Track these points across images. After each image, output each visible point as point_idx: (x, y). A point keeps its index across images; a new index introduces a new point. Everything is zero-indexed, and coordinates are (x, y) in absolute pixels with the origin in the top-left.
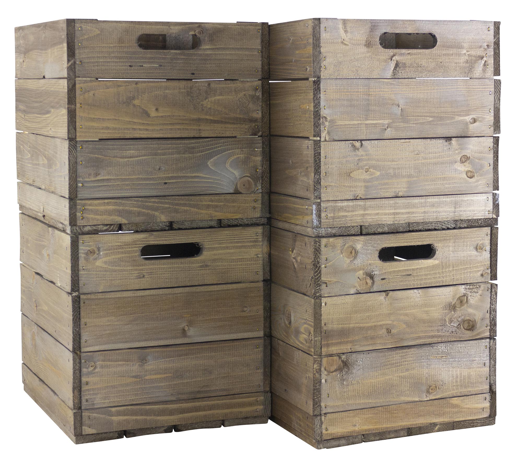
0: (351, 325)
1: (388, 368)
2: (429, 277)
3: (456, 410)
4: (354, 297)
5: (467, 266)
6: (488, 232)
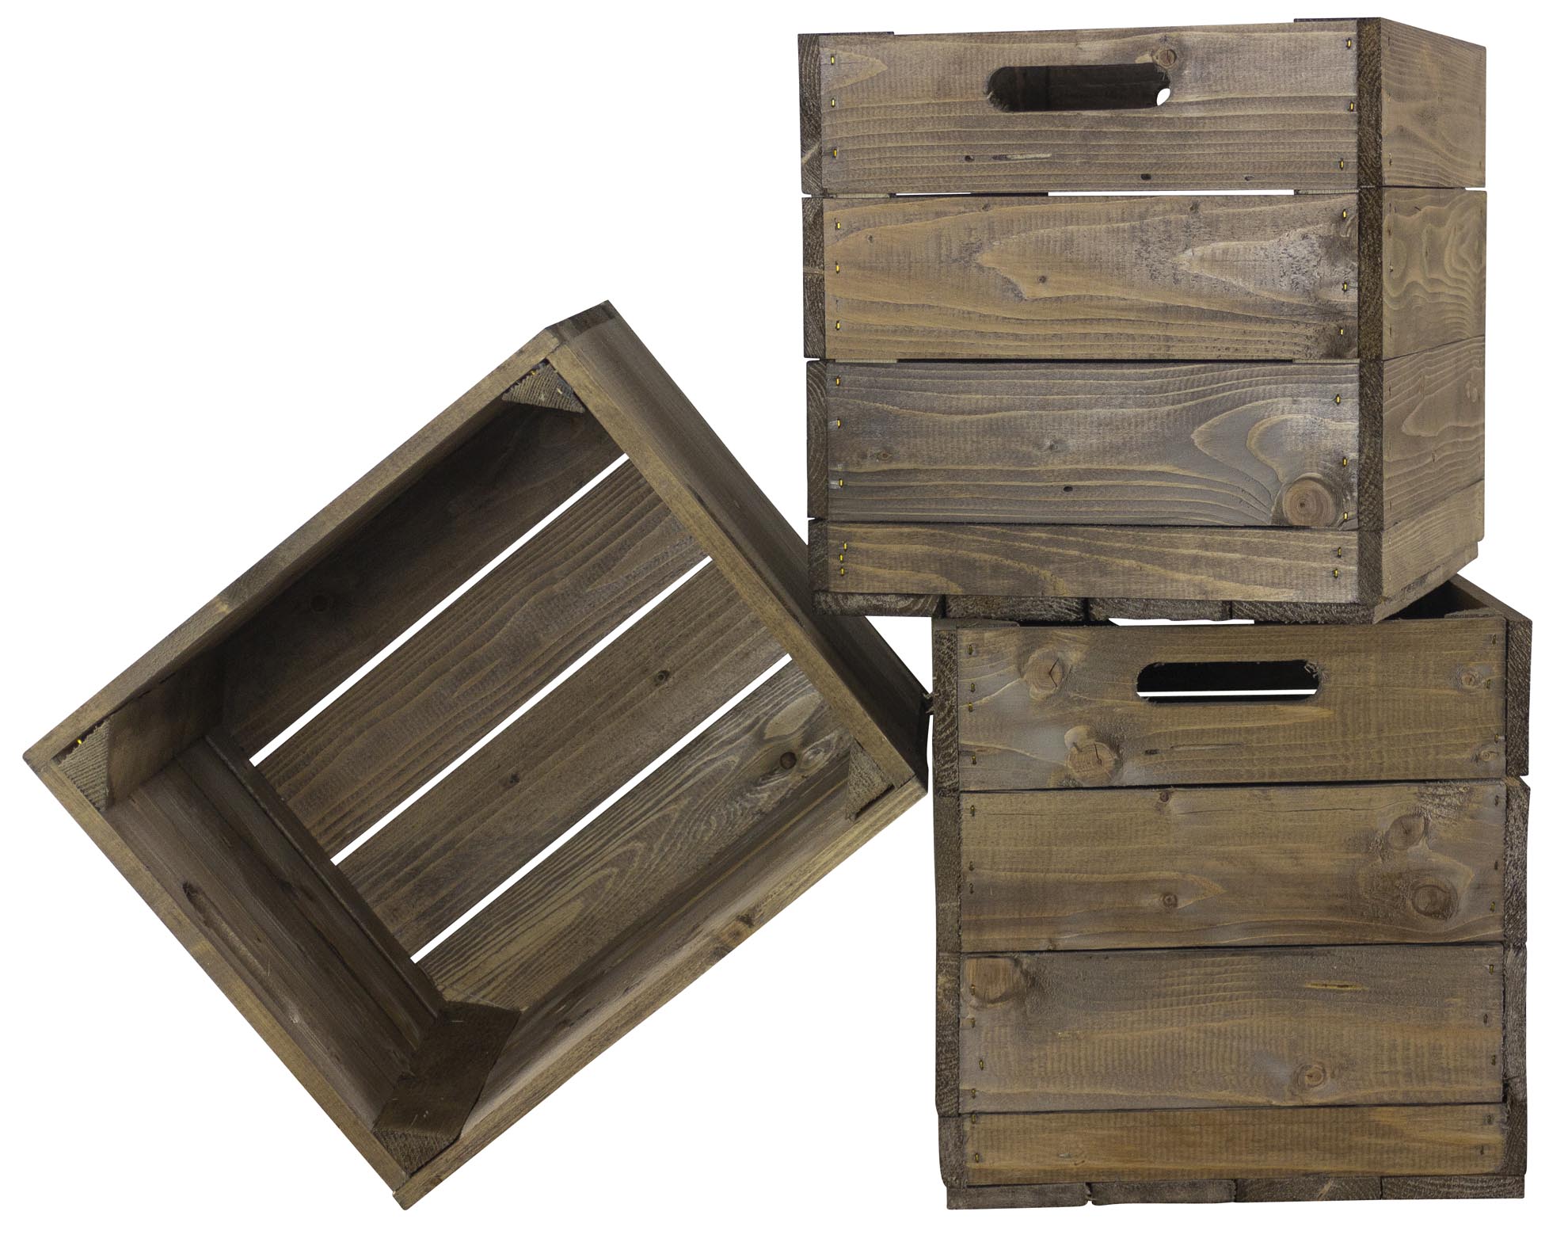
0: (1051, 876)
1: (1168, 1003)
2: (1298, 754)
3: (1392, 1142)
4: (1059, 796)
5: (1424, 731)
6: (1497, 633)
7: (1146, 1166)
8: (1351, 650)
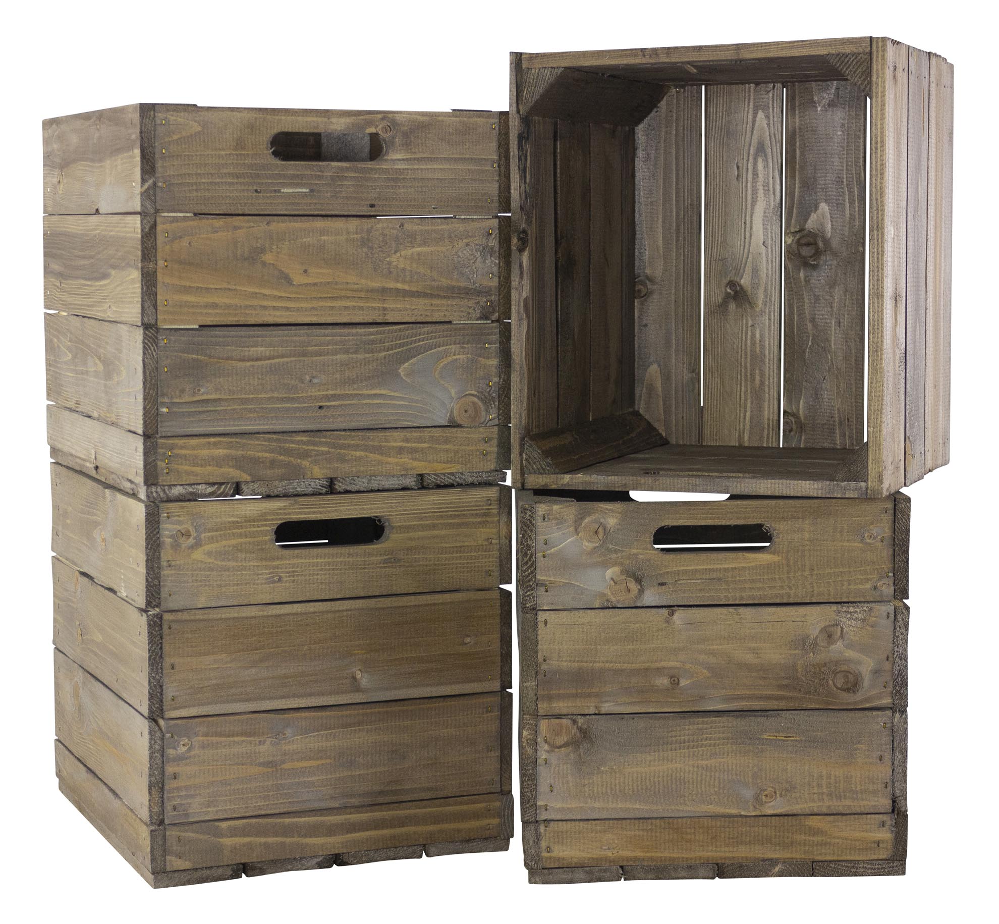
0: (597, 665)
1: (673, 748)
2: (759, 585)
3: (820, 839)
4: (602, 613)
5: (841, 570)
6: (888, 506)
7: (659, 855)
8: (793, 517)
